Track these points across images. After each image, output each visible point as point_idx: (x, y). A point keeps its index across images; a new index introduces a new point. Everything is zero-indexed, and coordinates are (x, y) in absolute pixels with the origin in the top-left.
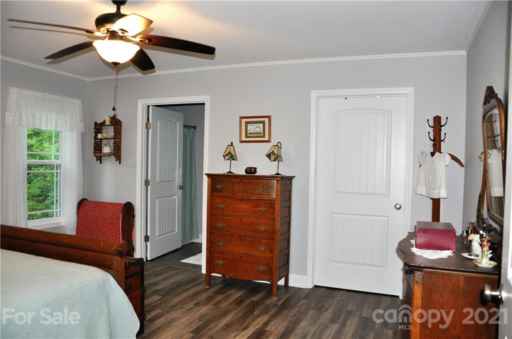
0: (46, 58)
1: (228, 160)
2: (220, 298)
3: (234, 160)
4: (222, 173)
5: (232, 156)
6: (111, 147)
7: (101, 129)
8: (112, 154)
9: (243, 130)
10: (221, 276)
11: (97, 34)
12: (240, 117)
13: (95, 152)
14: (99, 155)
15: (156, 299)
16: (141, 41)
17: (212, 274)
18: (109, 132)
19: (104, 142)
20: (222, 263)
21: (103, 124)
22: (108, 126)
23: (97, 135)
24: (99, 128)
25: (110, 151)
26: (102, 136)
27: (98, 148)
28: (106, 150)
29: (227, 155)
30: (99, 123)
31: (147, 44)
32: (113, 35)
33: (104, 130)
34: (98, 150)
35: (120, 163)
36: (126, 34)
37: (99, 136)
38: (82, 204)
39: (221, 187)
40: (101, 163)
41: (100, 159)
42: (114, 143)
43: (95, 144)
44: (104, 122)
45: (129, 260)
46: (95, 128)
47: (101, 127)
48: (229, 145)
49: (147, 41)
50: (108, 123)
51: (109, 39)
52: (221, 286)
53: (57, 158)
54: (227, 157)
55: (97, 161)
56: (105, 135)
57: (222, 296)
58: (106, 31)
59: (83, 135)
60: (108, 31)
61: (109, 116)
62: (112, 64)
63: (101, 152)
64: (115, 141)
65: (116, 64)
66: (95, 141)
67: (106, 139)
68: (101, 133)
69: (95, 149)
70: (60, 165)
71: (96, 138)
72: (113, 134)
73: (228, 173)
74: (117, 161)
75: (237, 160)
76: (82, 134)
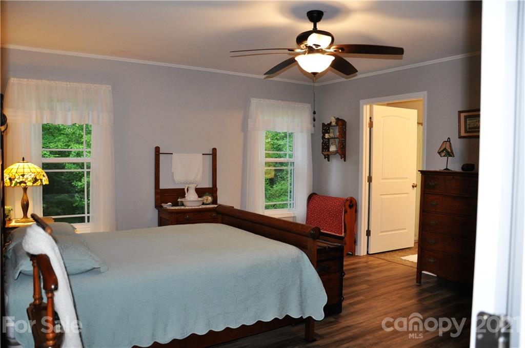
0: (265, 74)
1: (444, 156)
2: (426, 296)
3: (451, 156)
4: (438, 170)
5: (448, 152)
6: (336, 146)
7: (329, 130)
8: (337, 153)
9: (461, 124)
10: (436, 276)
11: (298, 51)
12: (459, 112)
13: (323, 151)
14: (326, 153)
15: (365, 288)
16: (335, 51)
17: (423, 272)
18: (335, 133)
19: (331, 141)
20: (433, 261)
21: (330, 124)
22: (334, 126)
23: (325, 135)
24: (326, 128)
25: (335, 150)
26: (329, 136)
27: (326, 146)
28: (333, 148)
29: (442, 151)
30: (326, 124)
31: (340, 52)
32: (311, 50)
33: (331, 131)
34: (326, 149)
35: (345, 161)
36: (319, 48)
37: (327, 136)
38: (311, 197)
39: (433, 184)
40: (329, 161)
41: (328, 157)
42: (339, 142)
43: (323, 143)
44: (331, 123)
45: (329, 246)
46: (323, 129)
47: (329, 128)
48: (444, 141)
49: (340, 51)
50: (334, 124)
51: (308, 54)
52: (433, 285)
53: (291, 156)
54: (443, 154)
55: (325, 158)
56: (332, 135)
57: (430, 294)
58: (305, 47)
59: (313, 136)
60: (306, 47)
61: (335, 117)
62: (312, 75)
63: (329, 151)
64: (340, 140)
65: (314, 74)
66: (323, 141)
67: (332, 138)
68: (329, 133)
69: (323, 149)
70: (293, 163)
71: (323, 137)
72: (337, 134)
73: (445, 169)
74: (341, 158)
75: (454, 156)
76: (312, 134)
